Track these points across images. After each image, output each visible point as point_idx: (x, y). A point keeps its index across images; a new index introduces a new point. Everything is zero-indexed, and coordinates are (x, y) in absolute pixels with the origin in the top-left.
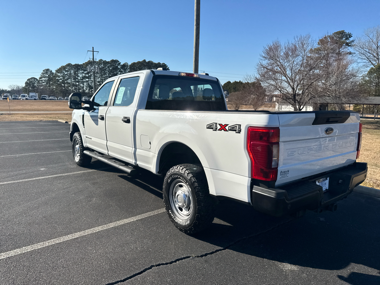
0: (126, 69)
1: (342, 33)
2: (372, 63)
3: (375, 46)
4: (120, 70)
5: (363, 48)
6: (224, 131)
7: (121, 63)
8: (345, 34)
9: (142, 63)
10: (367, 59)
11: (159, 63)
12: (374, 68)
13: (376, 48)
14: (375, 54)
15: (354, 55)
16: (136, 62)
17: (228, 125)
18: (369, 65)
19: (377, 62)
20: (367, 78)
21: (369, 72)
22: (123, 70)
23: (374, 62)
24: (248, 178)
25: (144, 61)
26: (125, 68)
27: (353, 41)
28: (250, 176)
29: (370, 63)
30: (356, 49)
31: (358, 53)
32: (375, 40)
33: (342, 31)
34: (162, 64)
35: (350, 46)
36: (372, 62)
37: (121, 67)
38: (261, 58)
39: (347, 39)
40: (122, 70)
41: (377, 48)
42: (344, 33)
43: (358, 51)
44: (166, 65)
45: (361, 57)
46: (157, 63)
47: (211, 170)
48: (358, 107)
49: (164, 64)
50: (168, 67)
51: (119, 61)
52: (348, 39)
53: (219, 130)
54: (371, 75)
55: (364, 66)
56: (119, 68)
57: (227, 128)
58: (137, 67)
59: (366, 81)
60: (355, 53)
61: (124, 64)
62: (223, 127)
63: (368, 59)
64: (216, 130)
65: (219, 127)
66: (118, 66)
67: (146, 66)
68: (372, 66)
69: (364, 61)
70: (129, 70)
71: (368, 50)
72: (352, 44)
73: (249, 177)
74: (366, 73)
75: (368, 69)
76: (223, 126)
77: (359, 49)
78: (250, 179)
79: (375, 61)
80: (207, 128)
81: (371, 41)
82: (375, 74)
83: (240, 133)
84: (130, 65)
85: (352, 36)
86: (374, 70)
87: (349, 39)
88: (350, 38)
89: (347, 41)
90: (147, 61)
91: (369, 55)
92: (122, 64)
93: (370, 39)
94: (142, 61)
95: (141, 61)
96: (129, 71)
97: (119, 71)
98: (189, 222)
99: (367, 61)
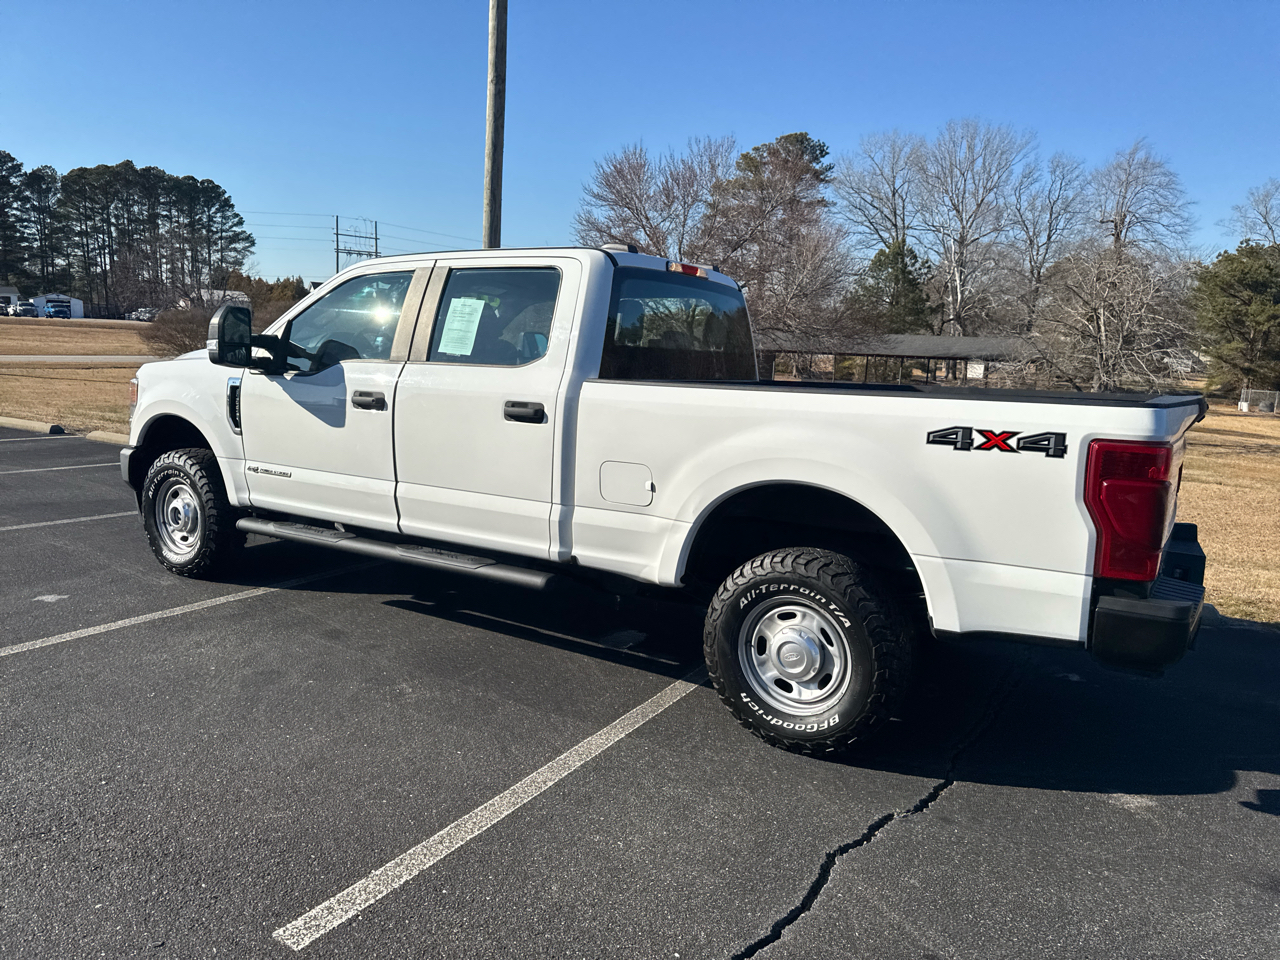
0: (48, 190)
1: (801, 140)
2: (881, 236)
3: (887, 189)
4: (20, 192)
5: (858, 191)
6: (1002, 450)
7: (21, 164)
8: (809, 144)
9: (118, 173)
10: (869, 224)
11: (192, 178)
12: (887, 251)
13: (891, 195)
14: (886, 211)
15: (833, 209)
16: (91, 165)
17: (1015, 434)
18: (874, 242)
19: (894, 234)
20: (871, 281)
21: (874, 263)
22: (32, 193)
23: (886, 235)
24: (1084, 577)
25: (128, 165)
26: (44, 187)
27: (830, 168)
28: (1092, 573)
29: (876, 236)
30: (840, 191)
31: (845, 203)
32: (887, 171)
33: (801, 134)
34: (202, 183)
35: (822, 180)
36: (881, 233)
37: (23, 183)
38: (588, 198)
39: (816, 159)
40: (28, 193)
41: (894, 195)
42: (807, 140)
43: (847, 199)
44: (218, 187)
45: (852, 217)
46: (181, 177)
47: (945, 564)
48: (847, 364)
49: (211, 182)
50: (226, 196)
51: (13, 159)
52: (818, 159)
53: (979, 448)
54: (880, 270)
55: (860, 242)
56: (16, 187)
57: (1013, 442)
58: (96, 188)
59: (866, 288)
60: (835, 204)
61: (39, 170)
62: (997, 441)
63: (871, 223)
64: (968, 449)
65: (978, 439)
66: (7, 177)
67: (136, 184)
68: (881, 246)
69: (861, 228)
70: (59, 195)
71: (869, 198)
72: (827, 176)
73: (1086, 575)
74: (867, 263)
75: (872, 254)
76: (997, 436)
77: (849, 193)
78: (1091, 579)
79: (888, 230)
80: (929, 442)
81: (878, 172)
82: (890, 270)
83: (1062, 456)
84: (64, 177)
85: (827, 153)
86: (887, 257)
87: (822, 159)
88: (823, 156)
89: (814, 165)
90: (139, 166)
91: (873, 212)
92: (27, 169)
93: (875, 166)
94: (117, 166)
95: (112, 163)
96: (59, 199)
97: (16, 199)
98: (837, 720)
99: (868, 230)
